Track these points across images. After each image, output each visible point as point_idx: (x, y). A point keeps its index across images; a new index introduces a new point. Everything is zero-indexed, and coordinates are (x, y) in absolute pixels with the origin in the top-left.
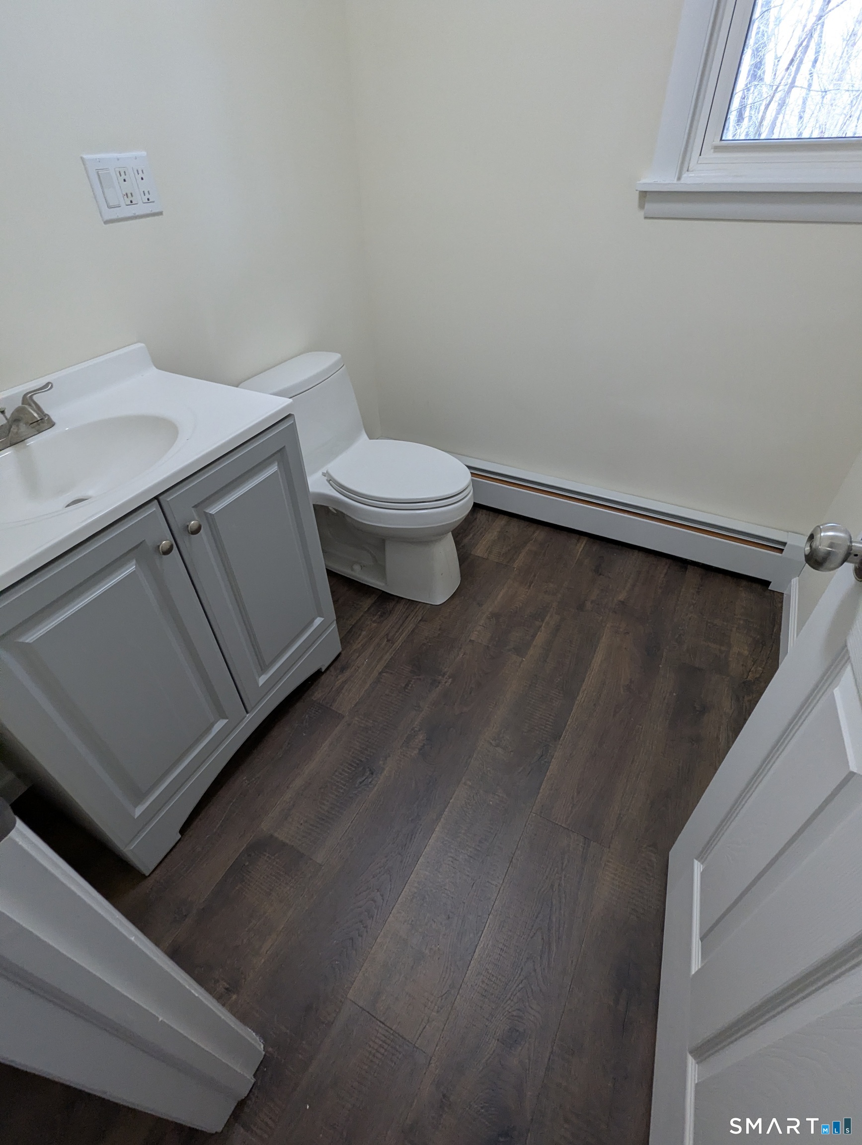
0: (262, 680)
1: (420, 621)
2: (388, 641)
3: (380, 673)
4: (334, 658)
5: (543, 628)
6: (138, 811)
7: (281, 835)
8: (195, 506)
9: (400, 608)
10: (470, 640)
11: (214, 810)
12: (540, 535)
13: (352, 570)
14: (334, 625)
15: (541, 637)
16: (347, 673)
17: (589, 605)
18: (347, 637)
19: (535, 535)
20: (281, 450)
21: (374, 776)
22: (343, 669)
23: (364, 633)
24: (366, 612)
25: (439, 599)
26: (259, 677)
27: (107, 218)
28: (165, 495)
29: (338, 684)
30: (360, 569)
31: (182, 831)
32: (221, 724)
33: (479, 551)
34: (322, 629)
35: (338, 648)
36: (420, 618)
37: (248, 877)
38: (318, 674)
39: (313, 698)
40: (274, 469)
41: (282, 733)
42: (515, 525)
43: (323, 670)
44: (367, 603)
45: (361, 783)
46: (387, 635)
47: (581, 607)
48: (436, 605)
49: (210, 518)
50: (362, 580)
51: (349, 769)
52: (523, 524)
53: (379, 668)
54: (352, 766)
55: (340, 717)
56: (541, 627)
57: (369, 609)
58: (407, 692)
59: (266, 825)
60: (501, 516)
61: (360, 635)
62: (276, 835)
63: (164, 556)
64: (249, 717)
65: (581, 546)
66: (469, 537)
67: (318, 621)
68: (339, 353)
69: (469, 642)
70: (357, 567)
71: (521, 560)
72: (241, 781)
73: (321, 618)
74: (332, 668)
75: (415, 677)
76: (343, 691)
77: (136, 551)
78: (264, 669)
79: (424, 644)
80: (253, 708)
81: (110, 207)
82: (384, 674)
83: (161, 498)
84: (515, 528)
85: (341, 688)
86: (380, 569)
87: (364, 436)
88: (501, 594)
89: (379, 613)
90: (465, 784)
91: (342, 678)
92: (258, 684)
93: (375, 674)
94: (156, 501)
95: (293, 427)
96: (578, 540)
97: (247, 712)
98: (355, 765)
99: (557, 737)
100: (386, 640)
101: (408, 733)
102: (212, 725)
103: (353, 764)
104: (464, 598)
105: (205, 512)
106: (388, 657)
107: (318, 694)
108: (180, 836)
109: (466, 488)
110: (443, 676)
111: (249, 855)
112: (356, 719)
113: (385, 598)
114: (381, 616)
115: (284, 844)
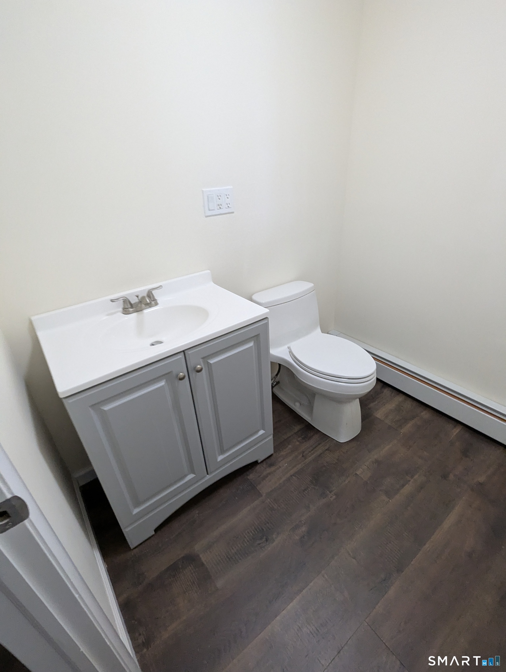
0: (220, 458)
1: (326, 450)
2: (303, 456)
3: (291, 476)
4: (267, 456)
5: (411, 482)
6: (136, 511)
7: (203, 558)
8: (203, 358)
9: (316, 437)
10: (356, 474)
11: (176, 525)
12: (426, 414)
13: (295, 405)
14: (271, 437)
15: (408, 489)
16: (273, 469)
17: (451, 477)
18: (279, 445)
19: (422, 414)
20: (256, 336)
21: (268, 543)
22: (271, 465)
23: (290, 446)
24: (295, 433)
25: (343, 438)
26: (219, 456)
27: (207, 215)
28: (188, 350)
29: (265, 473)
30: (300, 405)
31: (156, 530)
32: (191, 476)
33: (379, 414)
34: (263, 438)
35: (271, 451)
36: (327, 448)
37: (178, 576)
38: (255, 463)
39: (248, 477)
40: (251, 344)
41: (225, 493)
42: (409, 402)
43: (259, 462)
44: (297, 428)
45: (259, 544)
46: (304, 452)
47: (445, 477)
48: (340, 443)
49: (209, 365)
50: (299, 413)
51: (254, 532)
52: (415, 403)
53: (292, 472)
54: (256, 530)
55: (260, 495)
56: (409, 481)
57: (298, 432)
58: (304, 494)
59: (197, 548)
60: (401, 395)
61: (287, 447)
62: (201, 556)
63: (180, 381)
64: (208, 477)
65: (457, 431)
66: (374, 403)
67: (262, 432)
68: (312, 283)
69: (355, 474)
70: (297, 404)
71: (408, 428)
72: (195, 513)
73: (263, 431)
74: (265, 462)
75: (312, 486)
76: (267, 479)
77: (167, 376)
78: (222, 452)
79: (324, 466)
80: (211, 473)
81: (209, 210)
82: (294, 477)
83: (186, 351)
84: (408, 404)
85: (266, 476)
86: (310, 408)
87: (319, 330)
88: (387, 448)
89: (303, 436)
90: (323, 576)
91: (269, 470)
92: (217, 460)
93: (288, 475)
94: (183, 353)
95: (267, 325)
96: (455, 427)
97: (208, 474)
98: (259, 531)
99: (400, 570)
100: (302, 455)
101: (297, 523)
102: (186, 476)
103: (258, 529)
104: (360, 443)
105: (208, 362)
106: (299, 466)
107: (252, 476)
108: (154, 533)
109: (371, 375)
110: (330, 492)
111: (183, 562)
112: (269, 500)
113: (309, 427)
114: (303, 439)
115: (203, 564)
